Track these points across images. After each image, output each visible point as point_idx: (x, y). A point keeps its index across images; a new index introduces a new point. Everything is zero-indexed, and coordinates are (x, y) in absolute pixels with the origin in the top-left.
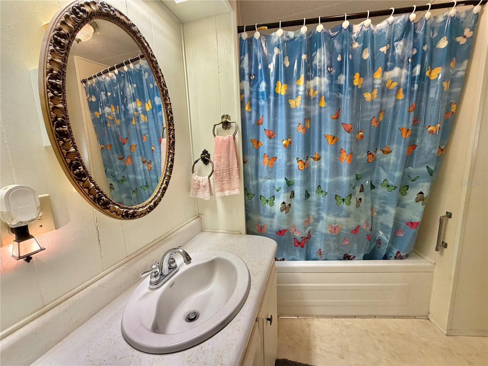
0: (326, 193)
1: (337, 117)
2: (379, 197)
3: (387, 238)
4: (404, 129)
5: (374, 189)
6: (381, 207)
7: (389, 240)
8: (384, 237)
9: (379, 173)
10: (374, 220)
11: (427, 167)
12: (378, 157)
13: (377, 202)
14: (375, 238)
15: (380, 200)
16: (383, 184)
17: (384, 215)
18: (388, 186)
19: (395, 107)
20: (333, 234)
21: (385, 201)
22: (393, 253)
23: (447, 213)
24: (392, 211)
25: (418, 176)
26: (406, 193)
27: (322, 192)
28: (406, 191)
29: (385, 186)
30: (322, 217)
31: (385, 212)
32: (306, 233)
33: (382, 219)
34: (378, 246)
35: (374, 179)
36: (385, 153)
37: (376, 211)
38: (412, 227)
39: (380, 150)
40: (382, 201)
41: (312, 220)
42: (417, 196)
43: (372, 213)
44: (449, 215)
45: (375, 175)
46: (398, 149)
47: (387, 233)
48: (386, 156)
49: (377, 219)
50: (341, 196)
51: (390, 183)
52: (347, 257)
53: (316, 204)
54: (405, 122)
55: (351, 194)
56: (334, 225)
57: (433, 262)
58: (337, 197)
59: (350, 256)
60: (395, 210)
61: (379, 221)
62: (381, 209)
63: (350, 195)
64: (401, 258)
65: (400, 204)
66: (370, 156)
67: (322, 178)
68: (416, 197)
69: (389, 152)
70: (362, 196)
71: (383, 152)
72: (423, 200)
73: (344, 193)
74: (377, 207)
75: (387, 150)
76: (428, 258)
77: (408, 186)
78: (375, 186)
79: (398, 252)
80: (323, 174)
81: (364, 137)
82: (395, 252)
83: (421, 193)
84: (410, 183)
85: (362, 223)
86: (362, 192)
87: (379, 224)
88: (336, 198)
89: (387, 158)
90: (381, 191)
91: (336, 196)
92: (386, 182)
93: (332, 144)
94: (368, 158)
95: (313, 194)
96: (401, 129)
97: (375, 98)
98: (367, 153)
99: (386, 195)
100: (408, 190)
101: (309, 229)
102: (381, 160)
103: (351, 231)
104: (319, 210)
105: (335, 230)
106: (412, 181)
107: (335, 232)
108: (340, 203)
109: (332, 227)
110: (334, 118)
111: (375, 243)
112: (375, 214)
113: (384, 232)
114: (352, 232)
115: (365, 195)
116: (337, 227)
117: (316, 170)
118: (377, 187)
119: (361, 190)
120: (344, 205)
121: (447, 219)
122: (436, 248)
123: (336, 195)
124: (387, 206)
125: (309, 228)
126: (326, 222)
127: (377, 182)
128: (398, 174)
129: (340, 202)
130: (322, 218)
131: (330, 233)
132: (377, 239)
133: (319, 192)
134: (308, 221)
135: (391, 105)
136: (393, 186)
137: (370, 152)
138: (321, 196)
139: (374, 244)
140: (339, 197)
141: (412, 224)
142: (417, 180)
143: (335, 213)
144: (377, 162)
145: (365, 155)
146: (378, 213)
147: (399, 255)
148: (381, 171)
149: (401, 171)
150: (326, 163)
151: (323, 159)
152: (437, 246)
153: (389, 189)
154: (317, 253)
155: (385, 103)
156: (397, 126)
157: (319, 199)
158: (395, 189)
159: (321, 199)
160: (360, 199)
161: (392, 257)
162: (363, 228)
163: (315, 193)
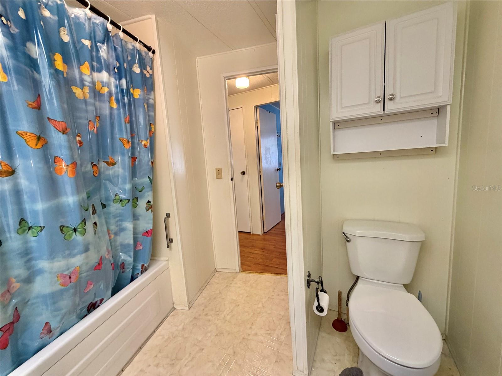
0: (42, 228)
1: (38, 106)
2: (113, 216)
3: (130, 257)
4: (124, 140)
5: (105, 209)
6: (117, 226)
7: (133, 258)
8: (126, 258)
9: (107, 189)
10: (113, 244)
11: (149, 177)
12: (102, 170)
13: (112, 221)
14: (118, 264)
15: (115, 218)
16: (115, 200)
17: (122, 234)
18: (121, 201)
19: (111, 114)
20: (69, 286)
21: (120, 218)
22: (138, 270)
23: (167, 214)
24: (129, 225)
25: (144, 187)
26: (136, 205)
27: (30, 228)
28: (136, 203)
29: (117, 202)
30: (40, 269)
31: (122, 230)
32: (8, 315)
33: (120, 239)
34: (122, 272)
35: (103, 196)
36: (110, 165)
37: (113, 232)
38: (148, 236)
39: (103, 161)
40: (118, 219)
41: (16, 285)
42: (146, 205)
43: (110, 237)
44: (168, 215)
45: (103, 192)
46: (123, 161)
47: (129, 251)
48: (111, 169)
49: (115, 241)
50: (70, 226)
51: (122, 196)
52: (93, 307)
53: (19, 254)
54: (124, 133)
55: (85, 219)
56: (66, 273)
57: (167, 259)
58: (64, 229)
59: (96, 302)
60: (132, 224)
61: (118, 243)
62: (118, 228)
63: (83, 221)
64: (146, 270)
65: (135, 217)
66: (95, 167)
67: (27, 206)
68: (145, 207)
69: (114, 164)
70: (95, 218)
71: (108, 163)
72: (151, 208)
73: (73, 220)
74: (113, 227)
75: (111, 161)
76: (162, 258)
77: (137, 197)
78: (105, 205)
79: (143, 265)
80: (25, 197)
81: (84, 143)
82: (140, 267)
83: (149, 202)
84: (138, 194)
85: (104, 251)
86: (95, 214)
87: (118, 246)
88: (61, 230)
89: (113, 171)
90: (114, 208)
91: (62, 228)
92: (117, 197)
93: (38, 147)
94: (93, 170)
95: (11, 237)
96: (122, 140)
97: (88, 98)
98: (92, 164)
99: (121, 211)
100: (138, 201)
101: (16, 304)
102: (107, 173)
103: (94, 268)
104: (29, 260)
105: (70, 278)
106: (140, 192)
107: (70, 282)
108: (71, 235)
109: (64, 276)
110: (34, 107)
111: (118, 269)
112: (113, 236)
113: (125, 253)
114: (95, 270)
115: (99, 217)
116: (74, 272)
117: (7, 193)
118: (109, 204)
119: (93, 212)
120: (78, 237)
121: (168, 219)
122: (167, 246)
123: (60, 227)
124: (123, 223)
125: (14, 301)
126: (50, 273)
127: (107, 199)
128: (128, 186)
129: (69, 235)
130: (40, 272)
131: (63, 287)
132: (120, 264)
133: (24, 231)
134: (9, 291)
135: (107, 112)
136: (126, 200)
137: (94, 164)
138: (31, 236)
139: (118, 272)
140: (67, 227)
141: (148, 233)
142: (144, 191)
143: (64, 253)
144: (102, 176)
145: (89, 166)
146: (116, 234)
147: (144, 268)
148: (109, 185)
149: (130, 183)
150: (28, 179)
151: (20, 173)
152: (167, 244)
153: (122, 204)
154: (41, 333)
155: (98, 108)
156: (117, 136)
157: (26, 242)
158: (128, 202)
159: (30, 241)
160: (95, 223)
161: (139, 274)
162: (105, 257)
163: (13, 235)
